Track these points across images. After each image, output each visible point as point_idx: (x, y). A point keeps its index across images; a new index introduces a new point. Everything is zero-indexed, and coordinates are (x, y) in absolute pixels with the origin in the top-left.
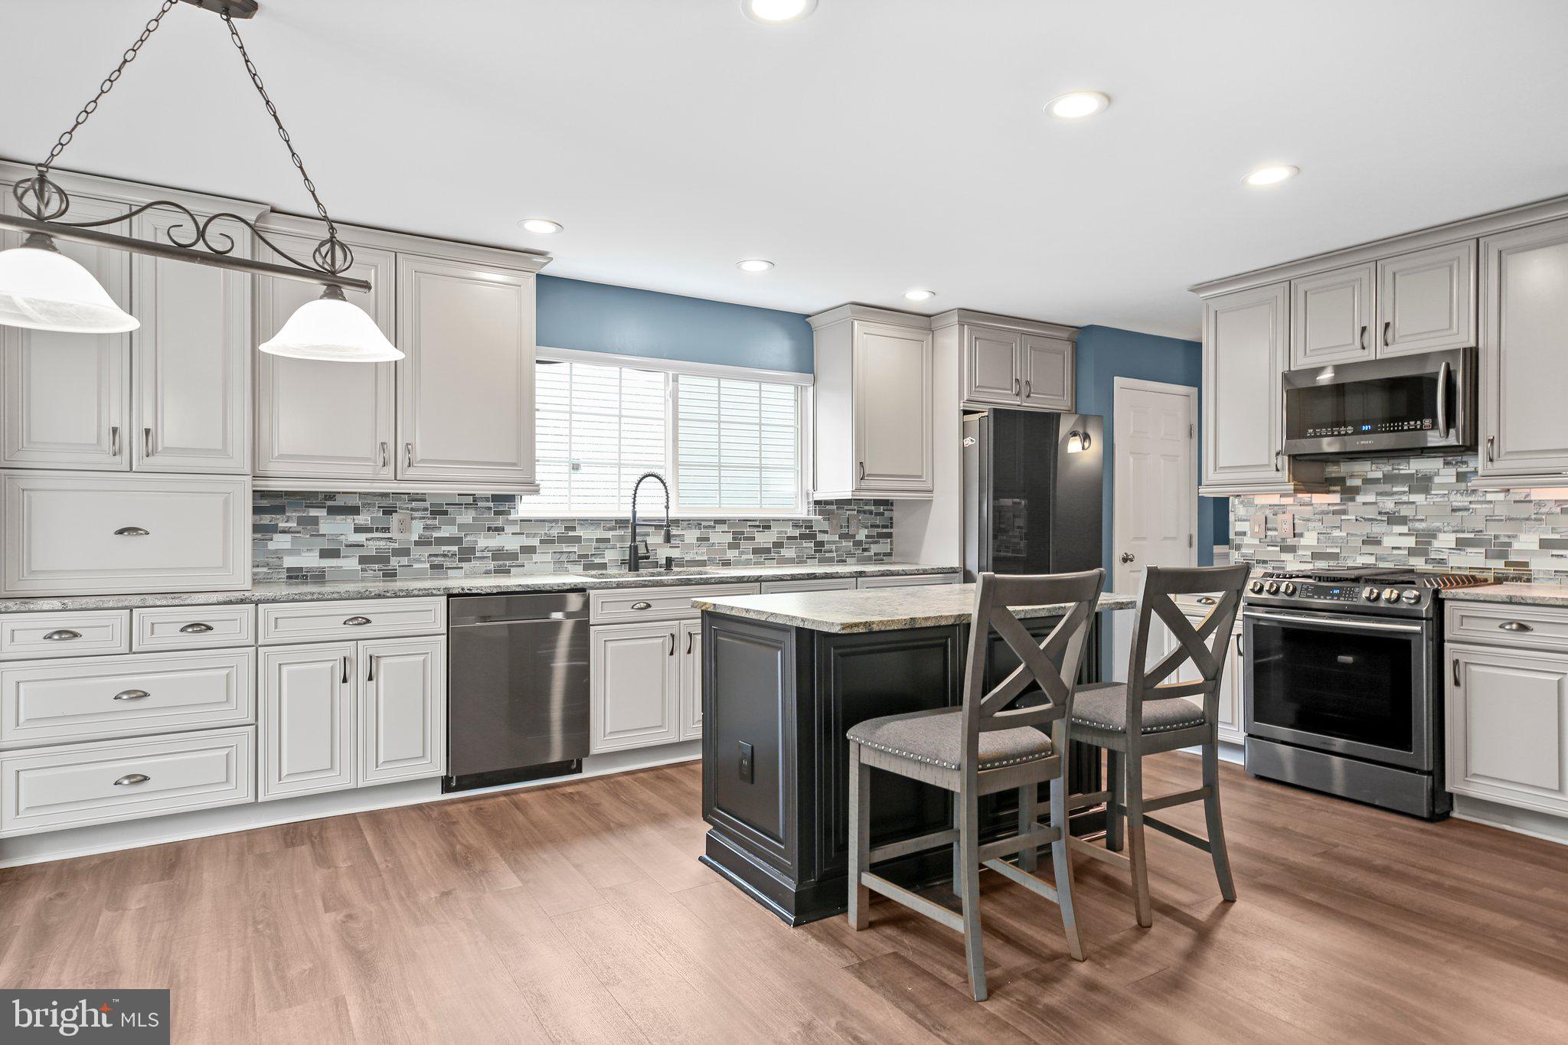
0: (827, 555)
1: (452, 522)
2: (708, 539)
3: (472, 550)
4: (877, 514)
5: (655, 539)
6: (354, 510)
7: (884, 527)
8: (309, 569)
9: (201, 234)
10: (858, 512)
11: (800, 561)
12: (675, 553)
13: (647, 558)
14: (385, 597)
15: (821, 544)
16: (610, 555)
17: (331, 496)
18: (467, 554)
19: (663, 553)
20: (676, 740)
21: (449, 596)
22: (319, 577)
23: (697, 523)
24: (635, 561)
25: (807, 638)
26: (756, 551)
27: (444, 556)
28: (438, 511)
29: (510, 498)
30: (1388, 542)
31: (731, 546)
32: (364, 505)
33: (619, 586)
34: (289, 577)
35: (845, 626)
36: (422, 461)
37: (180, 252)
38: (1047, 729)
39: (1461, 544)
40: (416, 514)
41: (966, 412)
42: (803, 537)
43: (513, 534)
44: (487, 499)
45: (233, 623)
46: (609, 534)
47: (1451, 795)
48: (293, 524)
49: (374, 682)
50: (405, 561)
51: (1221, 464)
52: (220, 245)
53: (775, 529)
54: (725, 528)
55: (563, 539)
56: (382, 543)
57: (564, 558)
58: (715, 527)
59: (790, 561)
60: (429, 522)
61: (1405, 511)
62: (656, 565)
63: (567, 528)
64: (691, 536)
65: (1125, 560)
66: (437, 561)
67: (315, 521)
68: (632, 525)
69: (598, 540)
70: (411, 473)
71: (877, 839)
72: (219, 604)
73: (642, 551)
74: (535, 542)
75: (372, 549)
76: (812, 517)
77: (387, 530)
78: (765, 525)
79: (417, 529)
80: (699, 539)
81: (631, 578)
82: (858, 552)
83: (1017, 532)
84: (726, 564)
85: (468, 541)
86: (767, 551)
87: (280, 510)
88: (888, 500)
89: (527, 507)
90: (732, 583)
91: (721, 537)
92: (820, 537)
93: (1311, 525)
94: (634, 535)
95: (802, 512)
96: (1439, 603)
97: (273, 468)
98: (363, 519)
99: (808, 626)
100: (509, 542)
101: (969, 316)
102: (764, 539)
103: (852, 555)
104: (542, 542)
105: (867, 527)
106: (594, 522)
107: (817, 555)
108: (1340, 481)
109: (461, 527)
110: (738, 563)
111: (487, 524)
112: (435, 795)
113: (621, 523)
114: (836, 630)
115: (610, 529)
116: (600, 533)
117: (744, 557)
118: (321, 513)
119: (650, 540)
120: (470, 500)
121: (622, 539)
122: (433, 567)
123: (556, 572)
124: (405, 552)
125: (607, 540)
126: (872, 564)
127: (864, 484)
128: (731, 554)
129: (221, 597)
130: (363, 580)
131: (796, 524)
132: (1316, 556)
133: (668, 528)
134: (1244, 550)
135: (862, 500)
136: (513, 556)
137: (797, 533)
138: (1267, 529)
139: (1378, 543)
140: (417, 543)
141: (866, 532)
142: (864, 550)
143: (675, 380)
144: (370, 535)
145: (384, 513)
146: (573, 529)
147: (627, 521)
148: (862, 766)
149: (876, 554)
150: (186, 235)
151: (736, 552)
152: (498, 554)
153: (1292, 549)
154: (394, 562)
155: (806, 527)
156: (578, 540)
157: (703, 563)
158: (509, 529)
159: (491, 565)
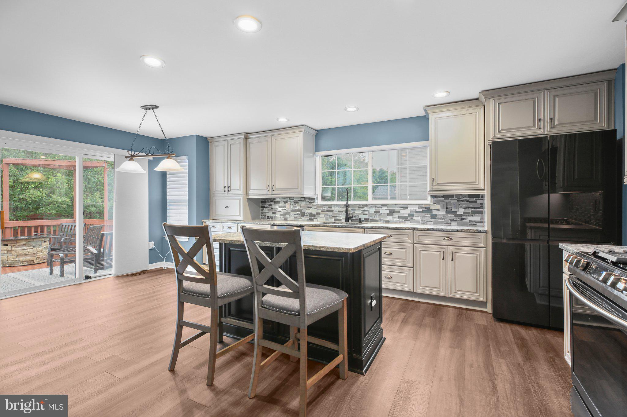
0: (439, 220)
1: (300, 205)
2: (379, 212)
3: (304, 213)
4: (472, 202)
6: (279, 202)
7: (477, 208)
8: (271, 217)
10: (458, 201)
11: (423, 222)
13: (353, 218)
15: (435, 215)
16: (341, 217)
17: (275, 199)
18: (303, 214)
24: (348, 219)
26: (400, 217)
27: (298, 215)
28: (296, 202)
31: (389, 215)
33: (313, 226)
34: (267, 219)
36: (277, 189)
40: (291, 203)
42: (424, 212)
43: (314, 209)
44: (308, 199)
48: (268, 206)
50: (289, 215)
53: (410, 208)
54: (386, 208)
55: (328, 211)
56: (284, 211)
57: (328, 217)
58: (382, 207)
59: (418, 222)
60: (294, 205)
63: (329, 207)
64: (372, 210)
67: (272, 205)
68: (347, 207)
69: (339, 211)
75: (282, 212)
76: (430, 203)
77: (285, 207)
78: (405, 207)
79: (292, 207)
80: (375, 212)
82: (458, 220)
84: (387, 221)
85: (303, 211)
86: (406, 217)
87: (265, 202)
88: (480, 195)
90: (352, 228)
91: (384, 211)
92: (434, 212)
97: (250, 193)
98: (280, 205)
100: (313, 211)
102: (404, 212)
103: (455, 221)
104: (322, 211)
105: (465, 208)
106: (338, 205)
107: (433, 220)
109: (301, 207)
110: (393, 222)
111: (308, 206)
117: (395, 219)
118: (273, 203)
120: (303, 199)
122: (296, 217)
124: (289, 213)
126: (443, 225)
128: (389, 218)
131: (421, 206)
135: (461, 195)
136: (314, 216)
137: (421, 210)
140: (291, 211)
141: (463, 210)
142: (463, 219)
144: (282, 209)
145: (285, 203)
146: (331, 208)
149: (470, 221)
151: (391, 217)
152: (310, 215)
154: (287, 216)
155: (426, 208)
156: (332, 211)
157: (377, 221)
158: (314, 207)
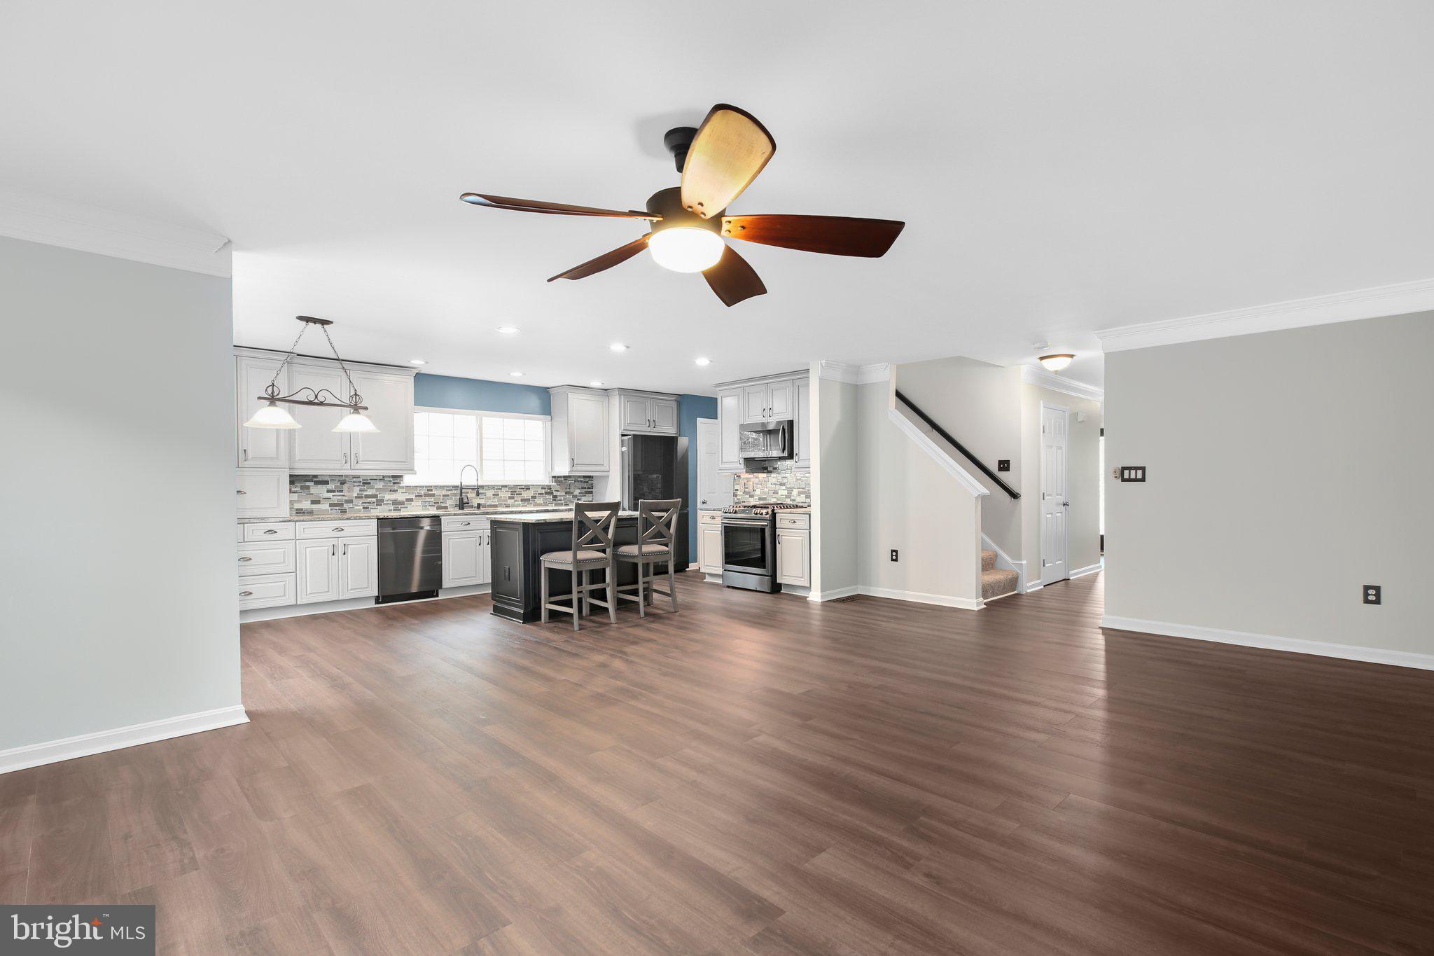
0: (558, 502)
1: (373, 488)
2: (498, 494)
3: (382, 500)
4: (585, 482)
5: (472, 495)
6: (326, 483)
7: (588, 488)
8: (306, 510)
9: (316, 397)
10: (575, 481)
11: (545, 504)
12: (482, 502)
13: (468, 503)
14: (350, 519)
15: (556, 497)
16: (449, 503)
17: (315, 476)
18: (380, 502)
19: (475, 502)
20: (482, 583)
21: (378, 519)
22: (311, 513)
23: (493, 487)
24: (462, 505)
25: (526, 526)
26: (522, 500)
27: (369, 502)
28: (366, 483)
29: (401, 477)
30: (781, 492)
31: (510, 498)
32: (331, 480)
33: (455, 515)
34: (297, 513)
35: (537, 520)
36: (362, 461)
37: (310, 403)
38: (604, 551)
39: (800, 493)
40: (356, 484)
41: (623, 435)
42: (546, 493)
43: (402, 493)
44: (389, 477)
45: (286, 530)
46: (449, 493)
47: (781, 584)
48: (303, 489)
49: (345, 556)
50: (351, 505)
51: (724, 460)
52: (322, 399)
53: (532, 490)
54: (507, 489)
55: (426, 495)
56: (340, 497)
57: (428, 503)
58: (502, 489)
59: (540, 505)
60: (362, 488)
61: (785, 480)
62: (472, 507)
63: (428, 490)
64: (490, 493)
65: (704, 503)
66: (366, 505)
67: (308, 487)
68: (461, 488)
69: (444, 495)
70: (358, 466)
71: (551, 595)
72: (280, 522)
73: (465, 500)
74: (413, 496)
75: (335, 500)
76: (551, 484)
77: (342, 491)
78: (527, 488)
79: (356, 491)
80: (493, 495)
81: (461, 512)
82: (575, 500)
83: (658, 491)
84: (508, 506)
85: (380, 496)
86: (528, 500)
87: (298, 482)
88: (588, 476)
89: (408, 480)
91: (505, 494)
92: (555, 493)
93: (758, 486)
94: (461, 493)
95: (547, 481)
96: (774, 514)
97: (297, 465)
98: (331, 486)
99: (525, 521)
100: (400, 496)
101: (624, 391)
102: (527, 494)
103: (572, 502)
104: (416, 496)
105: (580, 487)
106: (442, 487)
107: (554, 502)
108: (766, 468)
109: (377, 490)
110: (513, 506)
111: (389, 488)
112: (372, 605)
113: (455, 487)
114: (533, 522)
115: (449, 490)
116: (445, 492)
117: (516, 503)
118: (311, 484)
119: (469, 495)
120: (381, 477)
121: (455, 495)
122: (364, 508)
123: (423, 510)
124: (351, 501)
125: (448, 495)
127: (574, 468)
128: (510, 502)
129: (281, 519)
130: (331, 514)
131: (543, 488)
132: (760, 499)
133: (478, 490)
134: (738, 497)
135: (576, 476)
136: (402, 503)
137: (543, 491)
138: (745, 488)
139: (777, 493)
140: (356, 497)
142: (578, 499)
143: (481, 420)
144: (334, 494)
145: (341, 484)
146: (431, 490)
147: (458, 486)
148: (545, 568)
150: (312, 398)
152: (395, 502)
153: (752, 496)
154: (346, 506)
155: (548, 489)
156: (434, 495)
157: (496, 506)
158: (400, 491)
159: (392, 507)
